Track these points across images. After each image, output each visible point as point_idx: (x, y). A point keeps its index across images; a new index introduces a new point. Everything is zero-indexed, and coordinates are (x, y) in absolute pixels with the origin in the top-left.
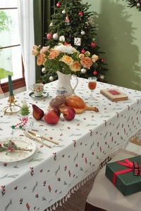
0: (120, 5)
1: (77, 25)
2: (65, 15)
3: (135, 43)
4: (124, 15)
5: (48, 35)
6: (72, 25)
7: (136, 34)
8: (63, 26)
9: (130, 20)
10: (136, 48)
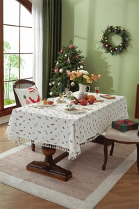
0: (100, 52)
1: (75, 64)
2: (67, 58)
3: (110, 75)
4: (102, 58)
5: (56, 70)
6: (72, 64)
7: (110, 69)
8: (66, 65)
9: (106, 61)
10: (111, 78)
